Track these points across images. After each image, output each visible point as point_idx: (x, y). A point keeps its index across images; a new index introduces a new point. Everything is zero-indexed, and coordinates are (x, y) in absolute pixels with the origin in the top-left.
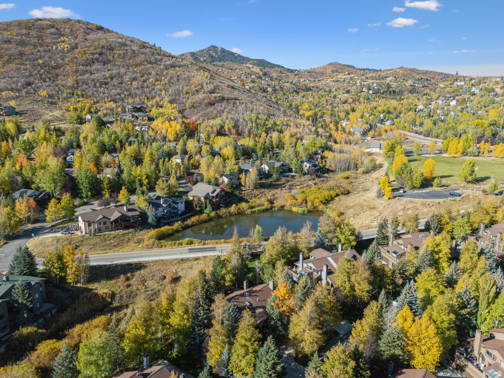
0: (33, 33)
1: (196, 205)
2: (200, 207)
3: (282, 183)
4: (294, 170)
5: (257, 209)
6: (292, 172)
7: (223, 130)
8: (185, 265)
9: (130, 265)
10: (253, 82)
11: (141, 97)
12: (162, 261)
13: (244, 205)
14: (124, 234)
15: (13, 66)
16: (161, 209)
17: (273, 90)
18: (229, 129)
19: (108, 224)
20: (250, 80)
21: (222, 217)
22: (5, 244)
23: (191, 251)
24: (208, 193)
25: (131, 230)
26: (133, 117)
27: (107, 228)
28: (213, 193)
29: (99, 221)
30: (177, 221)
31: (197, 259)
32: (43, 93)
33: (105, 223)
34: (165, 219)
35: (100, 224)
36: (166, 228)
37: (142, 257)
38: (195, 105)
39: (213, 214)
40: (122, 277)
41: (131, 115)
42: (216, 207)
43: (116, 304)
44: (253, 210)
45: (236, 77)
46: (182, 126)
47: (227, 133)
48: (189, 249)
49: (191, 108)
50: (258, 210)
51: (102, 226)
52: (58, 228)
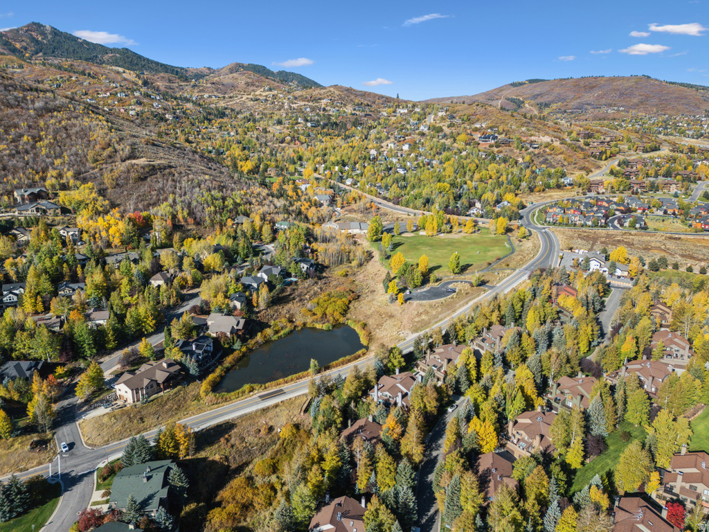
1: (224, 343)
2: (228, 344)
3: (288, 293)
4: (293, 274)
5: (282, 333)
6: (291, 277)
8: (270, 414)
9: (219, 426)
10: (139, 103)
11: (27, 172)
12: (246, 415)
13: (268, 331)
17: (174, 117)
18: (184, 218)
20: (134, 100)
21: (252, 350)
23: (263, 398)
24: (233, 327)
26: (38, 211)
27: (153, 391)
28: (237, 325)
30: (216, 366)
31: (276, 406)
35: (148, 388)
36: (211, 377)
37: (221, 415)
39: (244, 349)
40: (222, 440)
42: (244, 340)
43: (233, 466)
44: (279, 335)
46: (128, 225)
48: (260, 397)
50: (284, 334)
51: (150, 390)
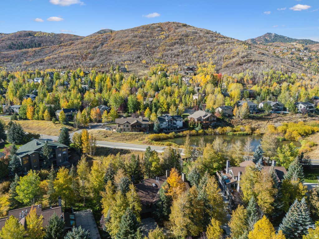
0: (149, 31)
1: (190, 124)
2: (193, 125)
3: (272, 117)
4: (287, 109)
5: (237, 133)
6: (286, 111)
7: (242, 81)
10: (292, 54)
13: (228, 129)
14: (135, 134)
15: (134, 48)
16: (165, 123)
18: (247, 80)
19: (130, 127)
20: (290, 52)
21: (207, 134)
22: (78, 130)
24: (201, 117)
25: (142, 133)
26: (185, 74)
27: (129, 129)
28: (204, 117)
29: (124, 124)
30: (172, 132)
32: (144, 62)
33: (127, 126)
34: (166, 130)
35: (125, 126)
36: (163, 135)
38: (228, 65)
39: (201, 131)
41: (184, 72)
42: (205, 127)
44: (235, 133)
45: (279, 51)
46: (211, 77)
47: (245, 83)
48: (164, 148)
49: (225, 68)
50: (239, 134)
51: (125, 127)
52: (106, 126)
